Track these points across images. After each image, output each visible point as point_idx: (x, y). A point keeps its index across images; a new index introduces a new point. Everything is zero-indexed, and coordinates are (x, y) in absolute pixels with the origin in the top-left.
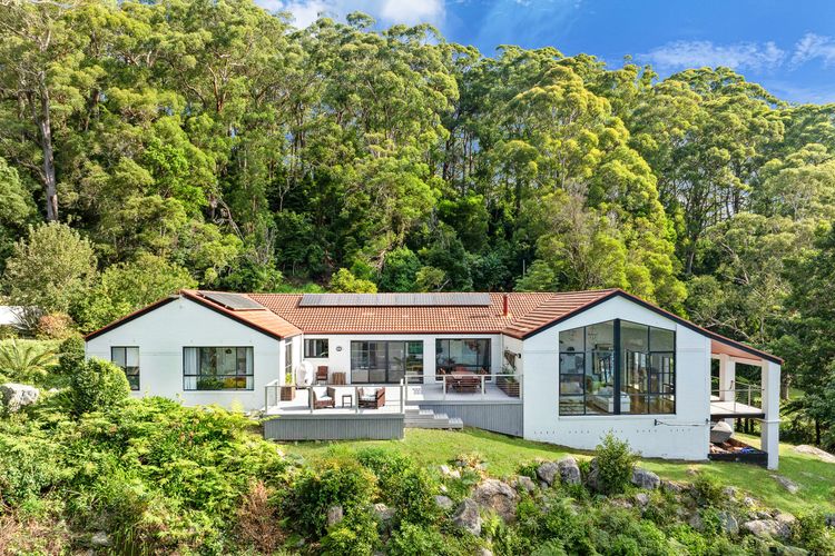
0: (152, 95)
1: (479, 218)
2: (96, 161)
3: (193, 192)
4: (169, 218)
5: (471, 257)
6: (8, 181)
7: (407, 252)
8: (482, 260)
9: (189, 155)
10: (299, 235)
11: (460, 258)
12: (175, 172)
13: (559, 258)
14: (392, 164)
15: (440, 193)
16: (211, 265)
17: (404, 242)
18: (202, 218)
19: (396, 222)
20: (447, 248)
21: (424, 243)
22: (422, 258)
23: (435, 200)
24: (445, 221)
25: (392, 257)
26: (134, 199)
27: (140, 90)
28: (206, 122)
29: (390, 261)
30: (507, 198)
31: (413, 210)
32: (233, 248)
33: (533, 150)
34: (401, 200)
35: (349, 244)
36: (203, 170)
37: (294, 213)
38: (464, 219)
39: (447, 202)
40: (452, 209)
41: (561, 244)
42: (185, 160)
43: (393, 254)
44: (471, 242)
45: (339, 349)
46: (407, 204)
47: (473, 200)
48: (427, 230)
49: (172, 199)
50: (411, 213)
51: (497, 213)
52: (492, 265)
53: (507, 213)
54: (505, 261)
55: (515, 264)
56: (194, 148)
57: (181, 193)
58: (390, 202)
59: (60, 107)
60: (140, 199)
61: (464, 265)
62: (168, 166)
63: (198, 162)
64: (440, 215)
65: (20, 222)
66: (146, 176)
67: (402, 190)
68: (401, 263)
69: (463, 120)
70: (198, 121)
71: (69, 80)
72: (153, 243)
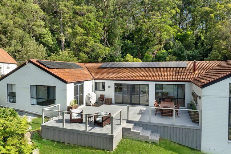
0: (85, 7)
1: (191, 39)
2: (70, 28)
3: (96, 35)
4: (88, 43)
5: (188, 52)
6: (48, 34)
7: (164, 51)
8: (192, 53)
9: (95, 24)
10: (130, 47)
11: (183, 52)
12: (91, 29)
13: (223, 49)
14: (158, 21)
15: (176, 30)
16: (100, 56)
17: (163, 48)
18: (100, 43)
19: (160, 41)
20: (178, 49)
21: (171, 48)
22: (170, 53)
23: (174, 33)
24: (179, 40)
25: (159, 53)
26: (79, 38)
27: (82, 6)
28: (101, 14)
29: (158, 54)
30: (202, 33)
31: (166, 37)
32: (107, 51)
33: (212, 10)
34: (162, 34)
35: (144, 49)
36: (99, 28)
37: (129, 41)
38: (185, 39)
39: (179, 34)
40: (181, 36)
41: (225, 43)
42: (93, 25)
43: (159, 52)
44: (188, 47)
45: (109, 87)
46: (164, 34)
47: (189, 33)
48: (172, 44)
49: (89, 37)
50: (165, 37)
51: (198, 38)
52: (195, 55)
53: (202, 38)
54: (201, 54)
55: (205, 54)
56: (97, 22)
57: (93, 35)
58: (158, 35)
59: (67, 15)
60: (80, 37)
61: (185, 55)
62: (88, 27)
63: (98, 26)
64: (176, 38)
65: (51, 46)
66: (82, 31)
67: (163, 30)
68: (162, 55)
69: (186, 7)
70: (99, 14)
71: (64, 5)
72: (84, 50)
